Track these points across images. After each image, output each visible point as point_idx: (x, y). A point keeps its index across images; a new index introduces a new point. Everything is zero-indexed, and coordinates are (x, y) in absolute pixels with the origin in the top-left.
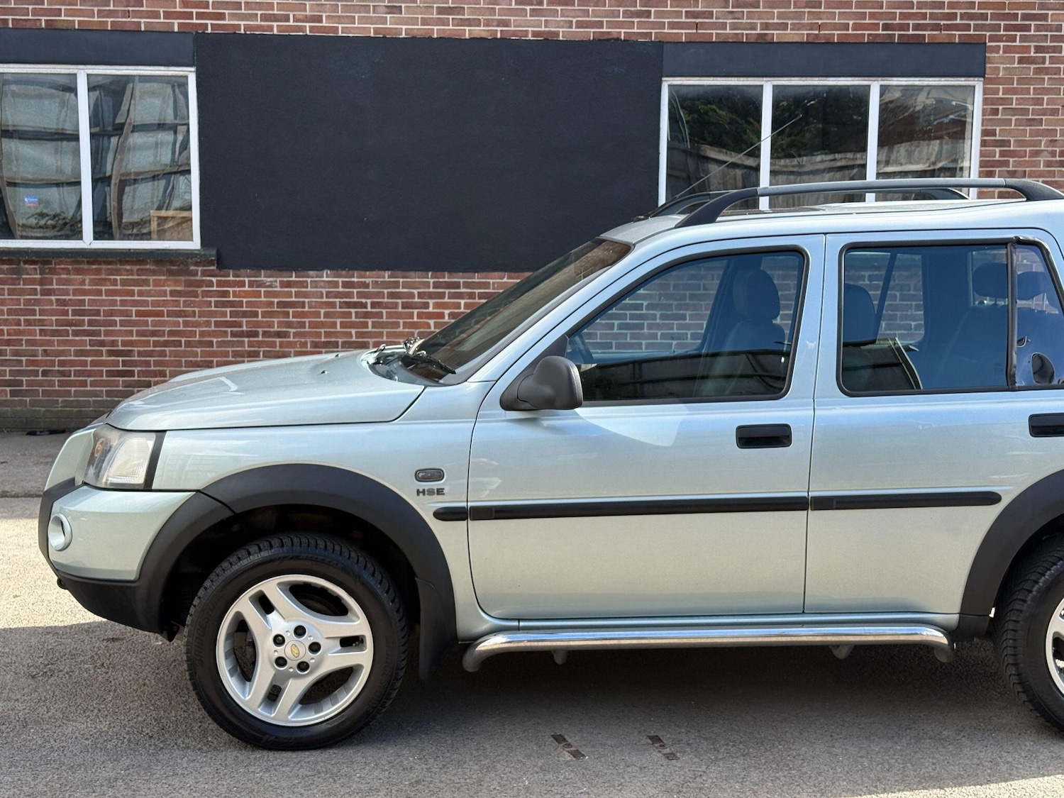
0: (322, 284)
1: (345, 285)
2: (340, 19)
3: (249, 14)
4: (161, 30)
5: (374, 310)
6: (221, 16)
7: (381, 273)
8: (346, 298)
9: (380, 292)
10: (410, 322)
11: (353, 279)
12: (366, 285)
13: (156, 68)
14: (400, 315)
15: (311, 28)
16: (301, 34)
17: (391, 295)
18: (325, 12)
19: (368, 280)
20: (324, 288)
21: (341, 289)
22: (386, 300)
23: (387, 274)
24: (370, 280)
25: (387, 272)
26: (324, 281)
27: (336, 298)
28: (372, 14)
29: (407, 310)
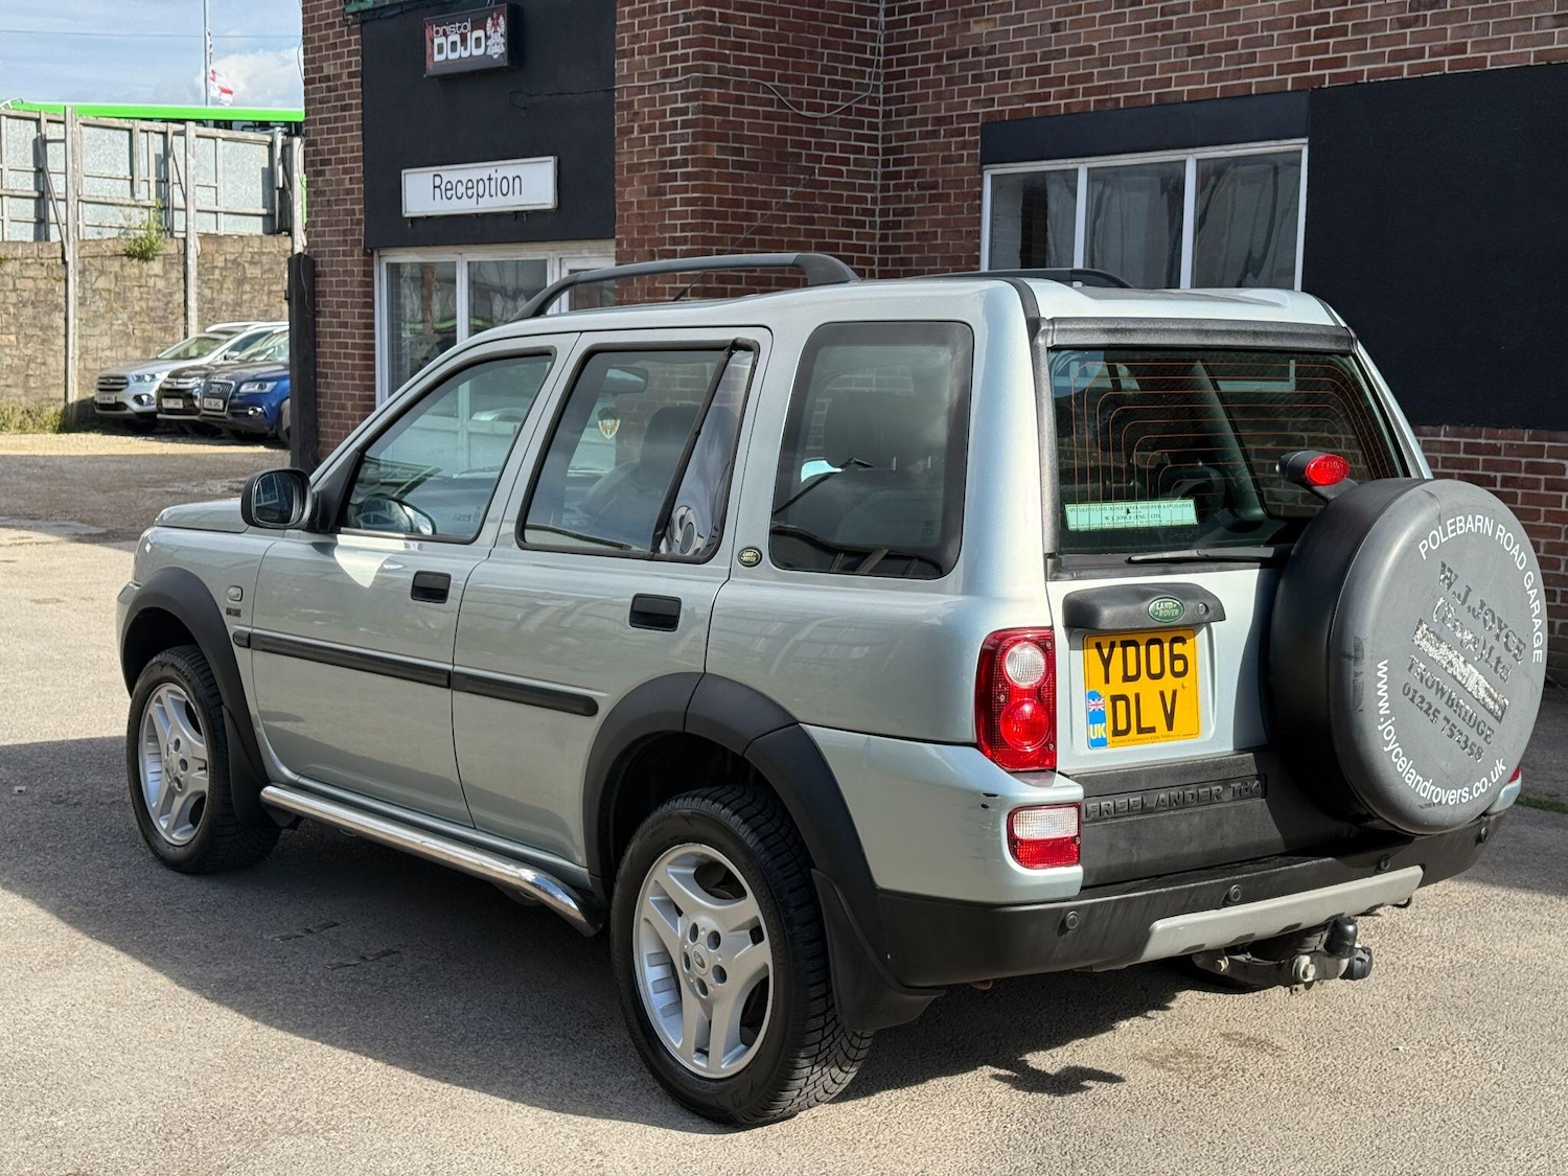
0: (1437, 446)
1: (1470, 448)
2: (1489, 45)
3: (1375, 53)
4: (1274, 91)
5: (1506, 490)
6: (1341, 62)
7: (1519, 432)
8: (1469, 469)
9: (1514, 462)
10: (1556, 511)
11: (1479, 441)
12: (1496, 450)
13: (1266, 143)
14: (1541, 500)
15: (1451, 62)
16: (1437, 73)
17: (1531, 468)
18: (1471, 37)
19: (1499, 443)
20: (1440, 452)
21: (1462, 455)
22: (1523, 475)
23: (1527, 433)
24: (1503, 442)
25: (1527, 430)
26: (1441, 442)
27: (1455, 468)
28: (1534, 32)
29: (1552, 493)
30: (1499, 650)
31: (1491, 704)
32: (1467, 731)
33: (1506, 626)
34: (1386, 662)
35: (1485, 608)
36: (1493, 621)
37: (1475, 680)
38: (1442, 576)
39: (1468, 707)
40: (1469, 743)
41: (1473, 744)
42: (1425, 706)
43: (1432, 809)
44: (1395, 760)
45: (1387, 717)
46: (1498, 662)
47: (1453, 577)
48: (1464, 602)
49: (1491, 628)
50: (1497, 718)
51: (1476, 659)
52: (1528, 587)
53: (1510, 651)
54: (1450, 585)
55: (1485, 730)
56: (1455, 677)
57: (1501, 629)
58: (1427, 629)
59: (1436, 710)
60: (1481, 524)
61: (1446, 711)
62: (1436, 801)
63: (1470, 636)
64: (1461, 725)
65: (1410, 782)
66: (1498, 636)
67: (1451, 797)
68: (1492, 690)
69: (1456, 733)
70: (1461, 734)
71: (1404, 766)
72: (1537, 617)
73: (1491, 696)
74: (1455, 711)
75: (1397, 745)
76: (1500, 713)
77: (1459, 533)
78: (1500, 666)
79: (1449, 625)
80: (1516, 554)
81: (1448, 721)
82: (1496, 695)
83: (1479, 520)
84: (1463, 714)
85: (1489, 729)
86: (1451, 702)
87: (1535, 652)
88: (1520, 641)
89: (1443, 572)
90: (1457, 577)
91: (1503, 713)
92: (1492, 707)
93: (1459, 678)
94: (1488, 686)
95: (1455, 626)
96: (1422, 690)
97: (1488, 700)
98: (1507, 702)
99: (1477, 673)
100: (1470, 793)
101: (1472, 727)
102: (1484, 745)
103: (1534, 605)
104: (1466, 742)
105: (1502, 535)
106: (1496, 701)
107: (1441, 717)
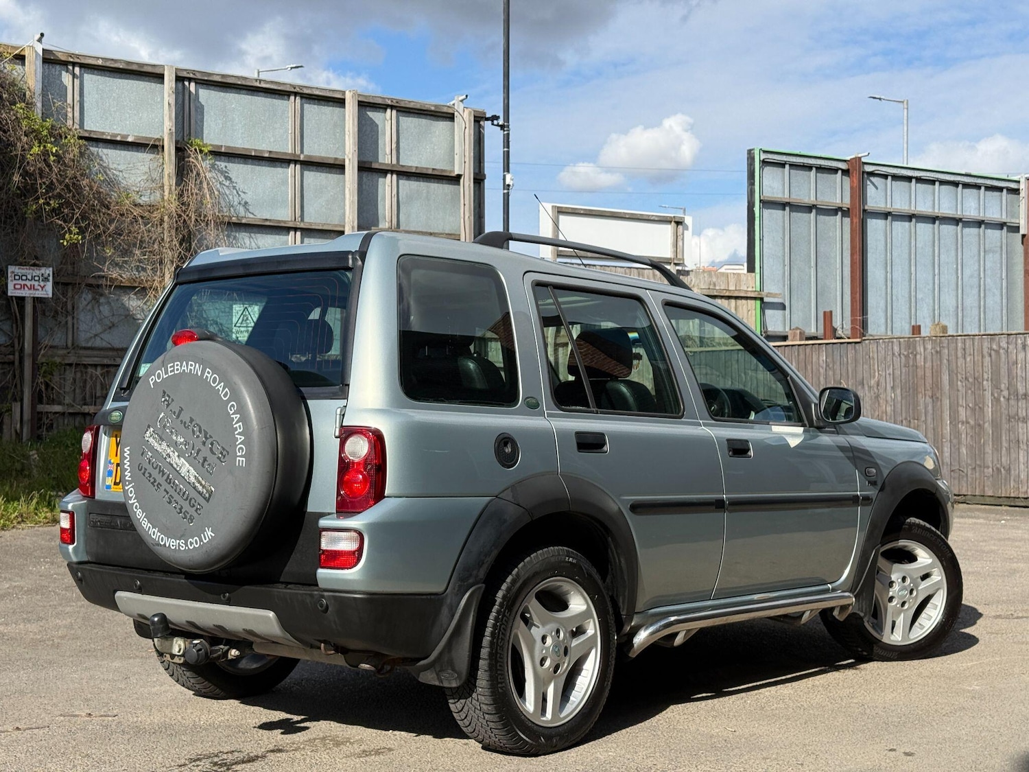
30: (205, 452)
31: (200, 488)
32: (181, 502)
33: (211, 437)
34: (129, 448)
35: (193, 423)
36: (200, 432)
37: (186, 469)
38: (163, 399)
39: (181, 486)
40: (183, 511)
41: (186, 511)
42: (152, 480)
43: (159, 548)
44: (136, 510)
45: (130, 482)
46: (205, 460)
47: (170, 400)
48: (178, 417)
49: (198, 437)
50: (205, 498)
51: (187, 455)
52: (231, 412)
53: (215, 454)
54: (168, 405)
55: (196, 504)
56: (172, 465)
57: (206, 438)
58: (153, 431)
59: (159, 484)
60: (192, 368)
61: (165, 485)
62: (162, 543)
63: (182, 440)
64: (176, 497)
65: (145, 526)
66: (204, 443)
67: (172, 543)
68: (201, 479)
69: (173, 502)
70: (177, 503)
71: (141, 515)
72: (239, 434)
73: (199, 482)
74: (172, 487)
75: (136, 501)
76: (207, 495)
77: (176, 372)
78: (206, 463)
79: (168, 430)
80: (221, 389)
81: (168, 493)
82: (203, 483)
83: (191, 365)
84: (178, 490)
85: (199, 504)
86: (169, 481)
87: (238, 458)
88: (224, 449)
89: (163, 396)
90: (173, 401)
91: (210, 496)
92: (201, 491)
93: (175, 466)
94: (197, 475)
95: (172, 432)
96: (150, 469)
97: (197, 485)
98: (213, 489)
99: (187, 465)
100: (186, 545)
101: (186, 500)
102: (195, 515)
103: (237, 425)
104: (181, 509)
105: (209, 376)
106: (204, 487)
107: (162, 488)
